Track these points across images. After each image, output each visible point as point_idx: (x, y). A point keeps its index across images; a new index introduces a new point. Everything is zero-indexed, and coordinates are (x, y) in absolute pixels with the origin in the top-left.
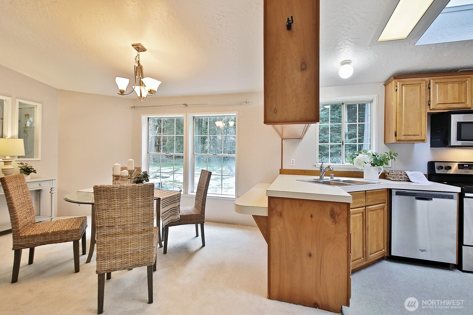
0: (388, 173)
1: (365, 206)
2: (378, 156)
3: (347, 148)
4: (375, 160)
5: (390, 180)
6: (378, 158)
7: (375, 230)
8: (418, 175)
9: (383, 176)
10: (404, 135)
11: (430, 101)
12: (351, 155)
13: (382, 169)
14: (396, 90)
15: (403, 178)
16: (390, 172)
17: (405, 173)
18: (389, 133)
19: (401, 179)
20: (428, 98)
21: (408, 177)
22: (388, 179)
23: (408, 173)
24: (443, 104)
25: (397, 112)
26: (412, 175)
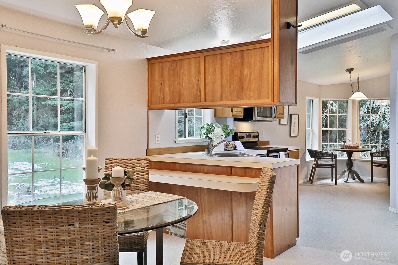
8: (240, 144)
17: (235, 143)
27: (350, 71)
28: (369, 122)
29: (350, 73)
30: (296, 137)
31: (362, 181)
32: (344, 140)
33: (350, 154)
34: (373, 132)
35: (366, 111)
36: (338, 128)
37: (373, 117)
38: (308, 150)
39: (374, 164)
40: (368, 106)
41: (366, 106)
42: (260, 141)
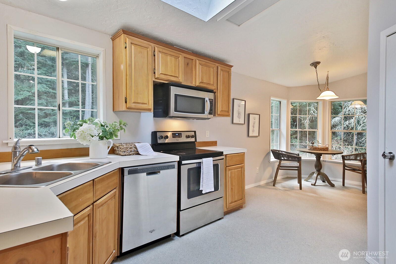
0: (117, 147)
1: (93, 204)
2: (107, 126)
3: (67, 117)
4: (104, 131)
5: (120, 155)
6: (107, 129)
7: (105, 232)
8: (146, 147)
9: (113, 151)
10: (134, 103)
11: (155, 69)
12: (72, 125)
13: (111, 142)
14: (126, 48)
15: (132, 151)
16: (120, 146)
17: (135, 145)
18: (118, 98)
19: (131, 153)
20: (154, 65)
21: (137, 149)
22: (117, 154)
23: (137, 145)
24: (165, 74)
25: (126, 74)
26: (141, 147)
27: (315, 64)
28: (345, 125)
29: (316, 67)
30: (256, 137)
31: (332, 186)
32: (312, 141)
33: (318, 156)
34: (349, 133)
36: (308, 129)
37: (349, 121)
38: (271, 150)
39: (346, 168)
42: (197, 141)
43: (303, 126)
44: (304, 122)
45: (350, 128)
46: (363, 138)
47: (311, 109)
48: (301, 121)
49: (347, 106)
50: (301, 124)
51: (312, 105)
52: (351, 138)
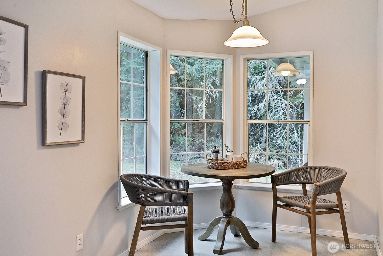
28: (253, 113)
33: (228, 181)
34: (257, 124)
35: (250, 99)
36: (205, 118)
37: (257, 106)
40: (252, 93)
41: (250, 93)
43: (196, 113)
44: (196, 108)
45: (259, 116)
46: (275, 131)
47: (207, 85)
48: (193, 107)
49: (255, 82)
50: (193, 111)
51: (208, 80)
52: (259, 132)
